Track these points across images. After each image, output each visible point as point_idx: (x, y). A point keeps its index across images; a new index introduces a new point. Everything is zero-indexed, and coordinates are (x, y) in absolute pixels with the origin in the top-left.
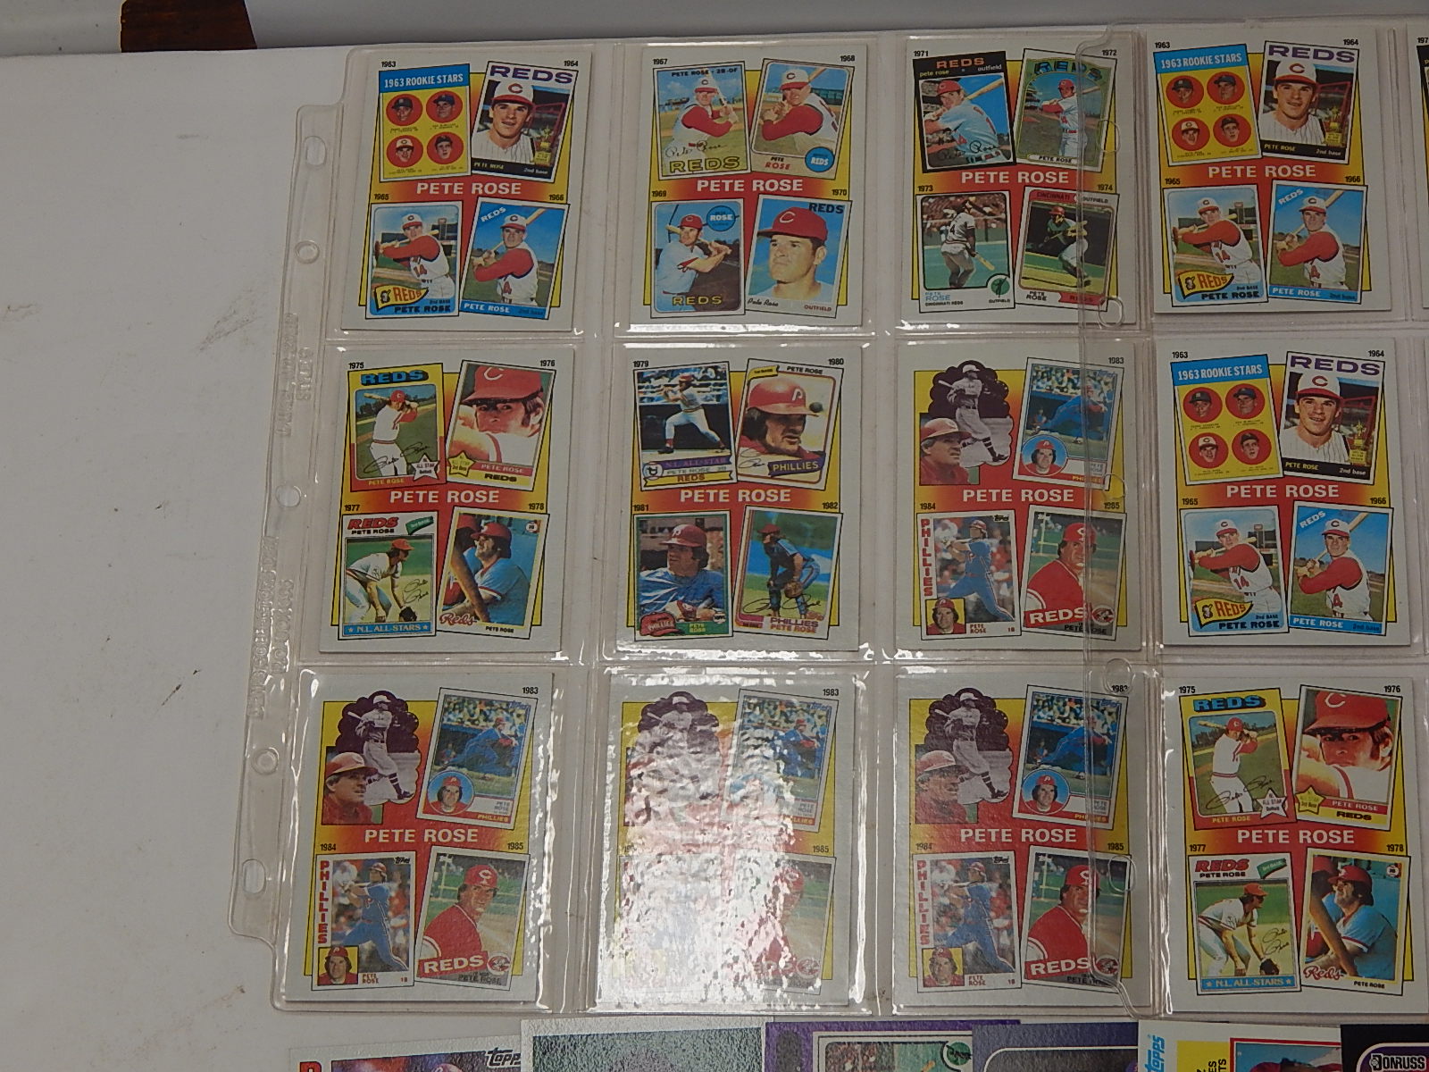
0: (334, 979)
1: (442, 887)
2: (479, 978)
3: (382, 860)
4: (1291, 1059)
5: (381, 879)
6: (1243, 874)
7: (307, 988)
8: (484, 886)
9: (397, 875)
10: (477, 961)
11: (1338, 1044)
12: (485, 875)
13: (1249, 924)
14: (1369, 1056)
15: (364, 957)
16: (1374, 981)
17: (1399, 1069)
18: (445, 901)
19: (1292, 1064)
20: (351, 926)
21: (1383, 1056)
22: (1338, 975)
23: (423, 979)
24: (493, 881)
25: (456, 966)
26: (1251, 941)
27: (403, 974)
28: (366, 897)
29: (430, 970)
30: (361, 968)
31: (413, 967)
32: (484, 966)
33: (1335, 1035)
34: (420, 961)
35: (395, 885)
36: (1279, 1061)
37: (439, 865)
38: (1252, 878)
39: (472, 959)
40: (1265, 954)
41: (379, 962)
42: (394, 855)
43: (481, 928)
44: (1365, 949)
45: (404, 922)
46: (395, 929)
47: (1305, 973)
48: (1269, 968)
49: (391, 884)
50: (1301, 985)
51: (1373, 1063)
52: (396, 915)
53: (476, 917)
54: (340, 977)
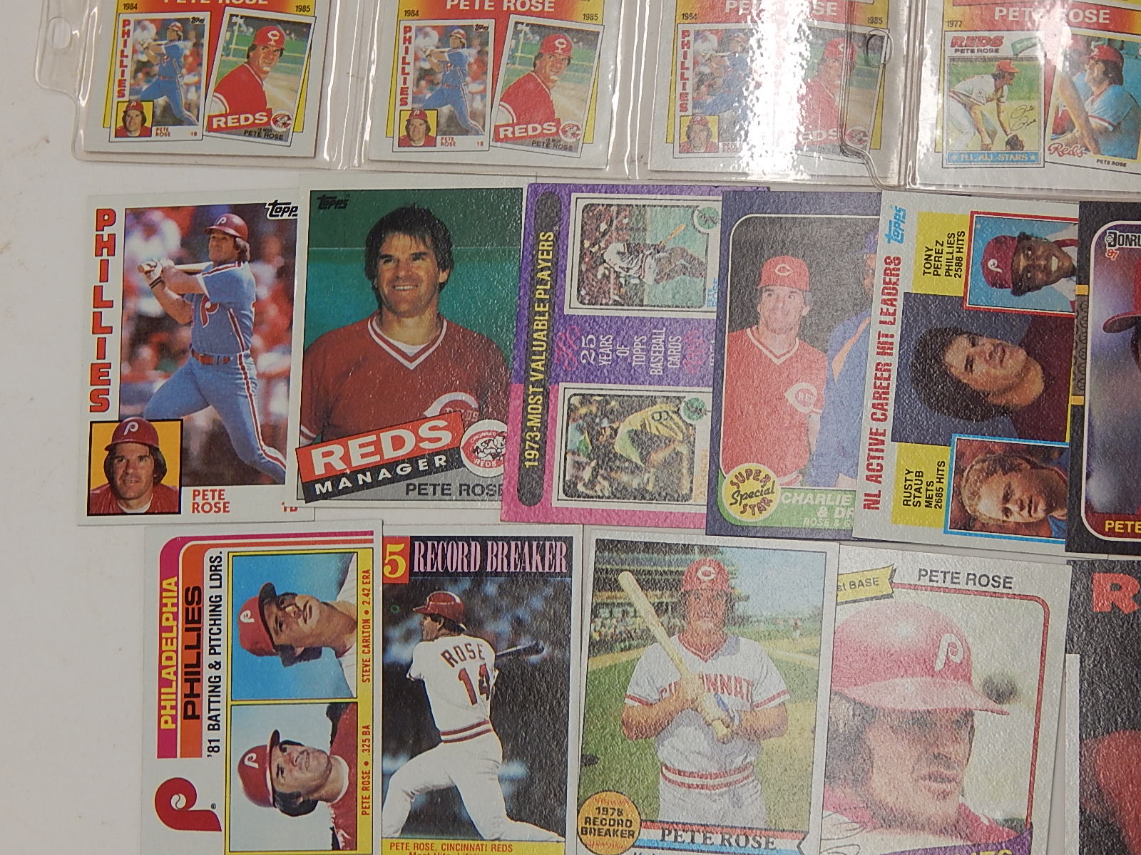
0: (130, 132)
1: (233, 46)
2: (263, 133)
3: (178, 20)
4: (1028, 233)
5: (177, 38)
6: (997, 51)
7: (104, 139)
8: (273, 46)
9: (192, 34)
10: (261, 118)
11: (1075, 220)
12: (273, 35)
13: (998, 100)
14: (1104, 233)
15: (158, 112)
16: (1117, 160)
17: (1133, 246)
18: (235, 59)
19: (1028, 238)
20: (148, 82)
21: (1118, 233)
22: (1082, 153)
23: (212, 134)
24: (280, 41)
25: (243, 123)
26: (999, 117)
27: (192, 129)
28: (163, 55)
29: (219, 125)
30: (156, 122)
31: (203, 121)
32: (268, 123)
33: (1073, 211)
34: (209, 117)
35: (189, 44)
36: (1016, 234)
37: (231, 25)
38: (1005, 55)
39: (257, 116)
40: (1011, 130)
41: (171, 117)
42: (190, 15)
43: (267, 87)
44: (1111, 128)
45: (196, 79)
46: (188, 85)
47: (1049, 150)
48: (1014, 144)
49: (186, 43)
50: (1045, 162)
51: (1109, 239)
52: (189, 71)
53: (262, 76)
54: (135, 130)
